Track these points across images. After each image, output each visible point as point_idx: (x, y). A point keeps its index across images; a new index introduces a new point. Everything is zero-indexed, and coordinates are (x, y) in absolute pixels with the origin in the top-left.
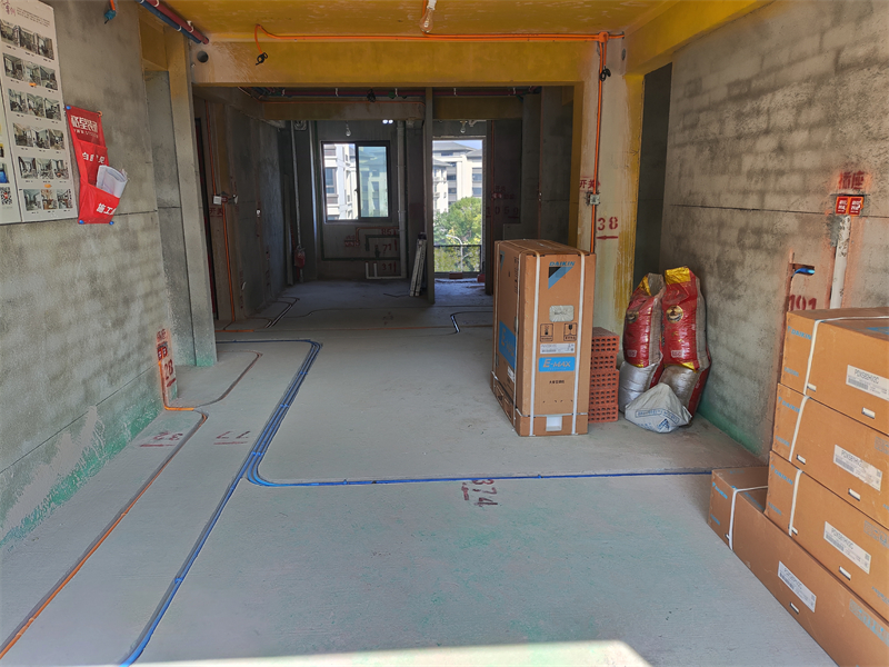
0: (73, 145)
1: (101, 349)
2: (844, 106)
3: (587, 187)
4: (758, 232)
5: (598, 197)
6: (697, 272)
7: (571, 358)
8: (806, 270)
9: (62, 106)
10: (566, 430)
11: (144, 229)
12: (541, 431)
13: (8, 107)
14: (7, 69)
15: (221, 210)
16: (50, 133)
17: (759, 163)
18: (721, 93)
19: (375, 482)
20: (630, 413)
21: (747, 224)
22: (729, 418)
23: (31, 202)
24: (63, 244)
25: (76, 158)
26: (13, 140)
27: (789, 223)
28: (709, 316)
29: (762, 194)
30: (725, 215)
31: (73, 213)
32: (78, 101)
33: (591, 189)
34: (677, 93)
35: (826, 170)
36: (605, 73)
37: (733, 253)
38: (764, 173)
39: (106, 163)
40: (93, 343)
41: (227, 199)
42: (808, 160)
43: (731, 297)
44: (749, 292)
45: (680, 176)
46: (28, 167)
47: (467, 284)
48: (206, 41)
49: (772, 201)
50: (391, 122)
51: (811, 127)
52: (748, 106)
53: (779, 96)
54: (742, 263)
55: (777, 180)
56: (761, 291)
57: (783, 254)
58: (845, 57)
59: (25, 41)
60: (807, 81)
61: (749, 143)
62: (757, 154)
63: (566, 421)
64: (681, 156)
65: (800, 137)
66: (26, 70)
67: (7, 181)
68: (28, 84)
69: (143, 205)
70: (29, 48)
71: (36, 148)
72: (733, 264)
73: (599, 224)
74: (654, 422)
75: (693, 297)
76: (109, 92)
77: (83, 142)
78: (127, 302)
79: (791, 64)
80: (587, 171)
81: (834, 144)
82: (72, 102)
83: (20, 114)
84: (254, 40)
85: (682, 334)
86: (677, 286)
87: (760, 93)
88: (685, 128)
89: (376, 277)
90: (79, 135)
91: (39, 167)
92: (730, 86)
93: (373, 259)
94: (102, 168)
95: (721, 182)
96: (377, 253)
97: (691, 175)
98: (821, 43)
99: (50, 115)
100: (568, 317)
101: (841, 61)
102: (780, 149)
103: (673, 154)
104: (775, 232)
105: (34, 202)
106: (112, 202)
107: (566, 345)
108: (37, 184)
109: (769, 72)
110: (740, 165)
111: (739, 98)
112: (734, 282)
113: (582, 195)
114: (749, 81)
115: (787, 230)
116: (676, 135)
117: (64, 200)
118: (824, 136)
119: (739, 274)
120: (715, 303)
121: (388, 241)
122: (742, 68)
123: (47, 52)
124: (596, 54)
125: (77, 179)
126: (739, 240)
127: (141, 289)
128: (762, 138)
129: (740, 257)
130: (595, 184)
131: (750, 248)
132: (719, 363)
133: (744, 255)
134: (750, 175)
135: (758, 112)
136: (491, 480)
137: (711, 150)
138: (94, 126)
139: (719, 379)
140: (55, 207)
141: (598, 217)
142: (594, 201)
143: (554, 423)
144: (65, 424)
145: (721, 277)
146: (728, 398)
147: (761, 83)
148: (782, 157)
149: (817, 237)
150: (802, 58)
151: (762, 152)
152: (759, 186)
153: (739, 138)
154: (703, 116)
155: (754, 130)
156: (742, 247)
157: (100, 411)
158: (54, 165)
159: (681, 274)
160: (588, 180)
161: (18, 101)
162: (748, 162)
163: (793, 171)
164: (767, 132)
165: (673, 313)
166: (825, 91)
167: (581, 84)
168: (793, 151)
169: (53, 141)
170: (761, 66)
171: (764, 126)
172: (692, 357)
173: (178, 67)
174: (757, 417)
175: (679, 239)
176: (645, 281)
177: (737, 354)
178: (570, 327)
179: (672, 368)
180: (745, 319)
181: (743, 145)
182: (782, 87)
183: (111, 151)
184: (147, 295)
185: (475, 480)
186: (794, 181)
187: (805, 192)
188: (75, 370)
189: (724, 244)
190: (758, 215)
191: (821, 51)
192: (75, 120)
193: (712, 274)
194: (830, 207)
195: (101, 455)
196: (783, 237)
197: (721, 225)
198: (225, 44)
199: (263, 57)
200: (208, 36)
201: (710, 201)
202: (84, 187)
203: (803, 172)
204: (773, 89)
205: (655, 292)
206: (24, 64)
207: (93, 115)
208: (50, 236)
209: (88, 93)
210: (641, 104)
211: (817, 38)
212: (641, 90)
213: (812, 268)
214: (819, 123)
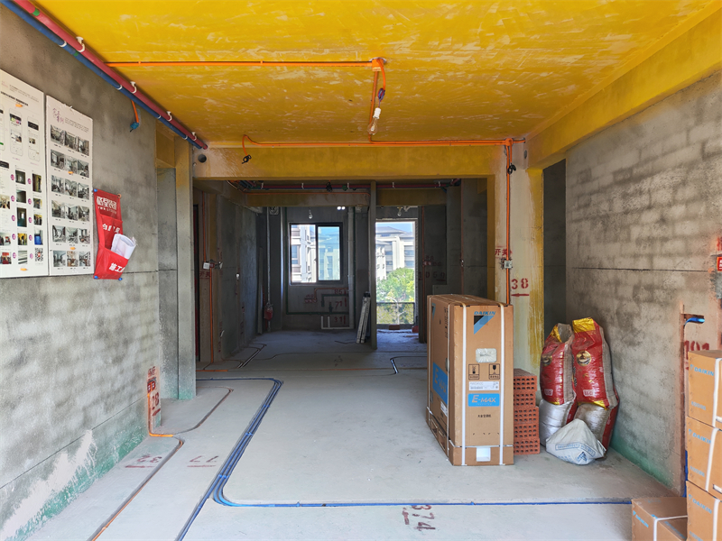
0: (96, 218)
1: (101, 382)
2: (714, 185)
3: (501, 255)
4: (650, 288)
5: (510, 262)
6: (600, 322)
7: (496, 395)
8: (697, 319)
9: (91, 189)
10: (494, 462)
11: (146, 285)
12: (472, 461)
13: (50, 188)
14: (52, 161)
15: (208, 273)
16: (80, 209)
17: (646, 232)
18: (608, 179)
19: (324, 505)
20: (551, 446)
21: (640, 282)
22: (640, 452)
23: (58, 260)
24: (80, 294)
25: (97, 229)
26: (50, 213)
27: (677, 280)
28: (614, 361)
29: (651, 257)
30: (620, 275)
31: (91, 270)
32: (104, 186)
33: (505, 256)
34: (571, 181)
35: (704, 236)
36: (511, 168)
37: (630, 307)
38: (651, 240)
39: (121, 232)
40: (95, 376)
41: (214, 265)
42: (688, 228)
43: (632, 344)
44: (647, 339)
45: (579, 244)
46: (59, 233)
47: (403, 334)
48: (206, 147)
49: (660, 263)
50: (343, 208)
51: (687, 202)
52: (632, 188)
53: (657, 179)
54: (638, 315)
55: (662, 245)
56: (658, 337)
57: (674, 306)
58: (710, 147)
59: (69, 142)
60: (680, 166)
61: (636, 216)
62: (643, 225)
63: (494, 452)
64: (578, 229)
65: (678, 211)
66: (67, 162)
67: (41, 244)
68: (67, 172)
69: (147, 266)
70: (71, 147)
71: (67, 220)
72: (631, 316)
73: (512, 284)
74: (573, 454)
75: (599, 344)
76: (128, 181)
77: (104, 216)
78: (126, 343)
79: (664, 154)
80: (500, 242)
81: (708, 215)
82: (99, 187)
83: (58, 194)
84: (241, 146)
85: (591, 376)
86: (584, 334)
87: (641, 178)
88: (579, 207)
89: (329, 328)
90: (102, 212)
91: (67, 234)
92: (615, 173)
93: (326, 313)
94: (117, 237)
95: (614, 248)
96: (331, 308)
97: (588, 244)
98: (688, 138)
99: (81, 195)
100: (492, 359)
101: (706, 150)
102: (663, 221)
103: (571, 228)
104: (665, 287)
105: (60, 260)
106: (122, 262)
107: (491, 383)
108: (65, 247)
109: (646, 161)
110: (629, 234)
111: (624, 182)
112: (633, 331)
113: (498, 261)
114: (630, 169)
115: (676, 286)
116: (572, 212)
117: (84, 260)
118: (700, 209)
119: (637, 324)
120: (618, 349)
121: (340, 299)
122: (625, 159)
123: (84, 150)
124: (504, 154)
125: (96, 244)
126: (634, 295)
127: (139, 333)
128: (645, 212)
129: (636, 310)
130: (508, 252)
131: (644, 302)
132: (626, 401)
133: (640, 308)
134: (639, 242)
135: (641, 193)
136: (428, 505)
137: (603, 223)
138: (113, 205)
139: (627, 416)
140: (76, 265)
141: (511, 279)
142: (507, 265)
143: (483, 454)
144: (64, 445)
145: (621, 326)
146: (637, 433)
147: (641, 170)
148: (664, 227)
149: (703, 291)
150: (673, 150)
151: (647, 224)
152: (648, 251)
153: (626, 213)
154: (594, 198)
155: (639, 207)
156: (638, 301)
157: (95, 435)
158: (79, 234)
159: (586, 324)
160: (502, 249)
161: (58, 184)
162: (636, 232)
163: (675, 237)
164: (650, 207)
165: (582, 357)
166: (696, 174)
167: (493, 176)
168: (674, 222)
169: (81, 215)
170: (640, 157)
171: (647, 203)
172: (602, 396)
173: (183, 166)
174: (666, 451)
175: (582, 295)
176: (556, 330)
177: (641, 393)
178: (494, 367)
179: (585, 406)
180: (646, 363)
181: (629, 218)
182: (659, 172)
183: (125, 224)
184: (143, 338)
185: (414, 506)
186: (678, 245)
187: (688, 254)
188: (77, 399)
189: (621, 299)
190: (649, 274)
191: (688, 144)
192: (100, 200)
193: (613, 324)
194: (712, 266)
195: (92, 474)
196: (673, 291)
197: (617, 283)
198: (220, 149)
199: (248, 158)
200: (207, 143)
201: (606, 264)
202: (101, 251)
203: (684, 238)
204: (651, 174)
205: (565, 339)
206: (66, 158)
207: (114, 197)
208: (70, 287)
209: (112, 180)
210: (541, 191)
211: (684, 135)
212: (541, 180)
213: (702, 317)
214: (693, 200)
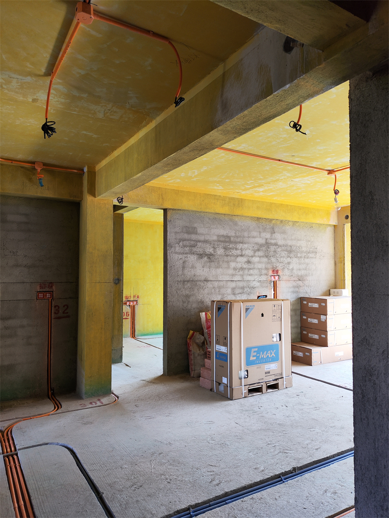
4: (242, 288)
8: (263, 297)
17: (239, 265)
21: (235, 286)
27: (257, 284)
29: (242, 276)
30: (221, 284)
34: (174, 229)
35: (267, 269)
37: (230, 297)
38: (242, 269)
42: (260, 266)
45: (184, 267)
49: (247, 278)
51: (260, 257)
52: (231, 246)
53: (246, 246)
55: (248, 271)
57: (254, 294)
58: (269, 241)
60: (257, 244)
61: (233, 258)
62: (238, 262)
64: (183, 258)
65: (256, 259)
79: (249, 237)
87: (236, 243)
88: (184, 246)
92: (219, 236)
97: (193, 267)
98: (260, 235)
101: (267, 242)
102: (249, 262)
103: (173, 257)
104: (250, 287)
109: (239, 237)
110: (229, 265)
111: (225, 242)
114: (230, 237)
115: (255, 286)
116: (176, 248)
128: (239, 257)
131: (238, 294)
133: (236, 297)
134: (235, 269)
135: (236, 249)
137: (209, 258)
147: (236, 239)
148: (249, 264)
149: (267, 287)
150: (254, 237)
151: (240, 262)
152: (240, 273)
153: (227, 256)
154: (199, 244)
155: (236, 254)
156: (234, 294)
162: (232, 265)
163: (254, 268)
164: (242, 256)
166: (263, 248)
168: (254, 263)
170: (235, 234)
171: (240, 254)
181: (229, 258)
182: (247, 243)
186: (256, 271)
187: (261, 275)
189: (223, 294)
190: (241, 282)
191: (260, 237)
194: (269, 279)
196: (254, 288)
197: (220, 287)
201: (211, 278)
203: (259, 269)
204: (242, 243)
211: (258, 233)
213: (266, 296)
214: (263, 256)
